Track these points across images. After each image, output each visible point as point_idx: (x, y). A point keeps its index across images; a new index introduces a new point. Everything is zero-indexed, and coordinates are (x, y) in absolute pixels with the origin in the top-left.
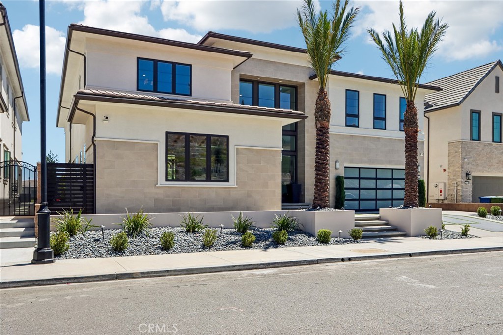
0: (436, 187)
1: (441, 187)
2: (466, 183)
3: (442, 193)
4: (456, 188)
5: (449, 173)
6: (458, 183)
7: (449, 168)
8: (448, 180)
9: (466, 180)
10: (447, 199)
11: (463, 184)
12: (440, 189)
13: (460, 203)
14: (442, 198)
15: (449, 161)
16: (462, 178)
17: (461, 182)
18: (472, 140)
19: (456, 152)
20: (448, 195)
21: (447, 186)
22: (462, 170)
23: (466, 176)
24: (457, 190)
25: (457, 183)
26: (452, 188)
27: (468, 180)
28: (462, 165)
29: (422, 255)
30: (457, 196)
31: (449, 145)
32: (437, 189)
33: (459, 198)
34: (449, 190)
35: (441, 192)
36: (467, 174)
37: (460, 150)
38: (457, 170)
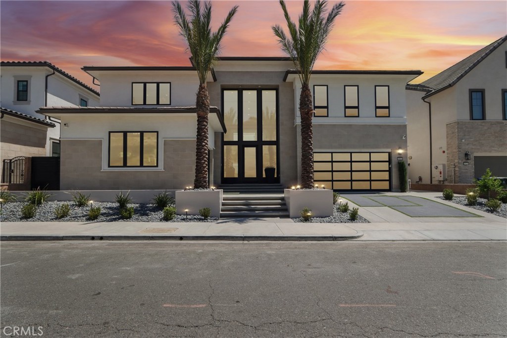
0: (436, 169)
1: (441, 168)
2: (465, 164)
3: (442, 175)
4: (453, 169)
5: (447, 154)
6: (456, 164)
7: (447, 150)
8: (448, 161)
9: (464, 161)
10: (446, 180)
11: (461, 165)
12: (439, 171)
13: (459, 184)
14: (441, 179)
15: (447, 142)
16: (460, 159)
17: (459, 163)
18: (473, 120)
19: (453, 133)
20: (448, 176)
21: (447, 168)
22: (460, 151)
23: (466, 157)
24: (455, 171)
25: (454, 165)
26: (450, 169)
27: (468, 161)
28: (458, 146)
29: (197, 240)
30: (455, 177)
31: (447, 127)
32: (437, 170)
33: (457, 179)
34: (448, 171)
35: (441, 173)
36: (466, 155)
37: (456, 131)
38: (454, 151)
